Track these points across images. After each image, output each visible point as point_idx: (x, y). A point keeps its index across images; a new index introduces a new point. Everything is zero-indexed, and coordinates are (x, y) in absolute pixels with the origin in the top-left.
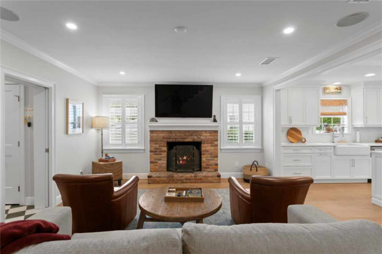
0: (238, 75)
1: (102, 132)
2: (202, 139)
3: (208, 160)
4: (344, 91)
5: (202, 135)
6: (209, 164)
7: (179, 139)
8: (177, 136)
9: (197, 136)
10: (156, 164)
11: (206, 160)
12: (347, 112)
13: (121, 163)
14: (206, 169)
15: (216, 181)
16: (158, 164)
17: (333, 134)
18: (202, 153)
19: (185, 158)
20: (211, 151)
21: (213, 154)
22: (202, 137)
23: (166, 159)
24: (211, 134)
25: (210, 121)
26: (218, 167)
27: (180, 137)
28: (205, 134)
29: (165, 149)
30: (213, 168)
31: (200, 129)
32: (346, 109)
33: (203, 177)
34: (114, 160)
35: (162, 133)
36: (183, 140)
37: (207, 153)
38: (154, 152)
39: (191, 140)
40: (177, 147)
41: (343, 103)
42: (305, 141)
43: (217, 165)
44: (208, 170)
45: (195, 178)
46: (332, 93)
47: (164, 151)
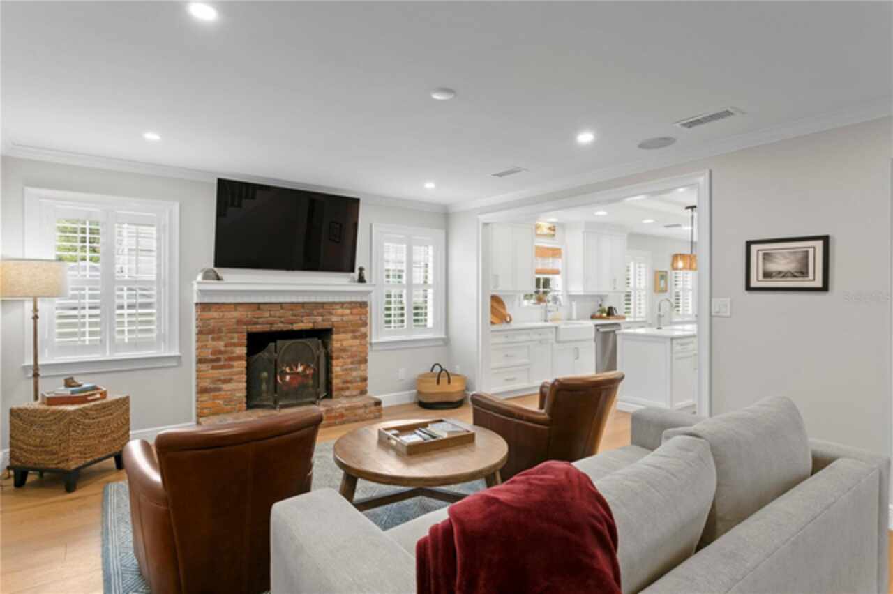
0: (430, 185)
1: (36, 310)
2: (333, 322)
3: (346, 370)
4: (558, 233)
5: (334, 312)
6: (349, 378)
7: (281, 325)
8: (275, 317)
9: (322, 316)
10: (217, 393)
11: (343, 370)
12: (560, 268)
13: (124, 402)
14: (343, 393)
15: (372, 415)
16: (222, 393)
17: (546, 306)
18: (335, 355)
19: (300, 369)
20: (354, 349)
21: (356, 356)
22: (334, 319)
23: (244, 377)
24: (355, 311)
25: (349, 280)
26: (366, 386)
27: (282, 319)
28: (340, 311)
29: (242, 351)
30: (357, 388)
31: (331, 299)
32: (558, 264)
33: (347, 409)
34: (104, 395)
35: (236, 310)
36: (289, 327)
37: (343, 355)
38: (212, 361)
39: (309, 326)
40: (278, 345)
41: (556, 253)
42: (511, 320)
43: (365, 379)
44: (347, 393)
45: (329, 415)
46: (545, 235)
47: (239, 358)
